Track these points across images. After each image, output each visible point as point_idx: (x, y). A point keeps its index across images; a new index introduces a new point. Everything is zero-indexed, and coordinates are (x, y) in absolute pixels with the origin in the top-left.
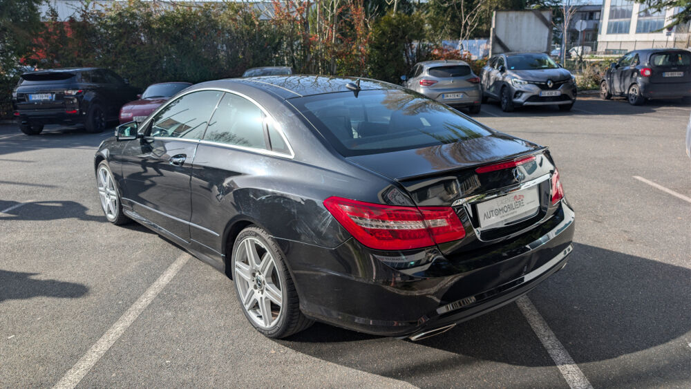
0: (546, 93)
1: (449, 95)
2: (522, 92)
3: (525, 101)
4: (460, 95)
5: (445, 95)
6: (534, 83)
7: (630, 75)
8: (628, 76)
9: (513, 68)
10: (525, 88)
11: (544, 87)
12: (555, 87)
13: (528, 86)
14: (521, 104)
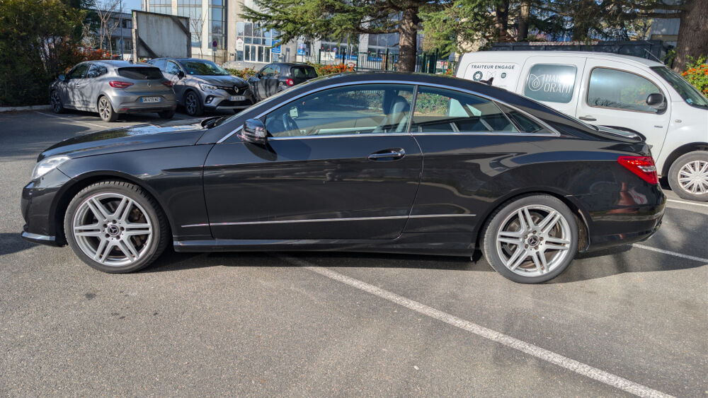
0: (234, 98)
1: (148, 99)
2: (213, 97)
3: (218, 105)
4: (159, 99)
5: (144, 99)
6: (223, 88)
7: (275, 84)
8: (273, 84)
9: (192, 73)
10: (216, 93)
11: (232, 92)
12: (240, 93)
13: (218, 91)
14: (213, 109)
